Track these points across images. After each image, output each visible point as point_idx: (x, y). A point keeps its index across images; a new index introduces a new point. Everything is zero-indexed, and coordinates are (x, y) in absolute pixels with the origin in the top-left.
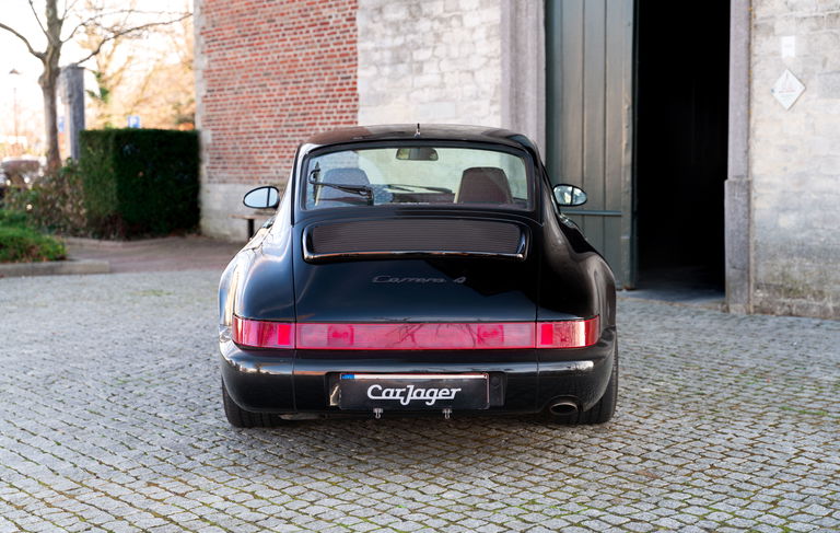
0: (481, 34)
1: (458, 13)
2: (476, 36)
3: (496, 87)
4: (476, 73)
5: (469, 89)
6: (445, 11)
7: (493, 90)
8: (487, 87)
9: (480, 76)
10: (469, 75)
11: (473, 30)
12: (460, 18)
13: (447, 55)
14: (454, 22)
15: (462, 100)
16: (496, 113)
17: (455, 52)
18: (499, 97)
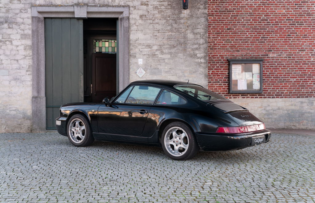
0: (22, 48)
1: (10, 40)
2: (18, 48)
3: (29, 66)
4: (19, 61)
5: (15, 66)
6: (3, 38)
7: (27, 67)
8: (24, 66)
9: (21, 62)
10: (16, 61)
11: (17, 46)
12: (11, 42)
13: (4, 54)
14: (7, 43)
15: (12, 69)
16: (29, 75)
17: (8, 53)
18: (31, 69)
